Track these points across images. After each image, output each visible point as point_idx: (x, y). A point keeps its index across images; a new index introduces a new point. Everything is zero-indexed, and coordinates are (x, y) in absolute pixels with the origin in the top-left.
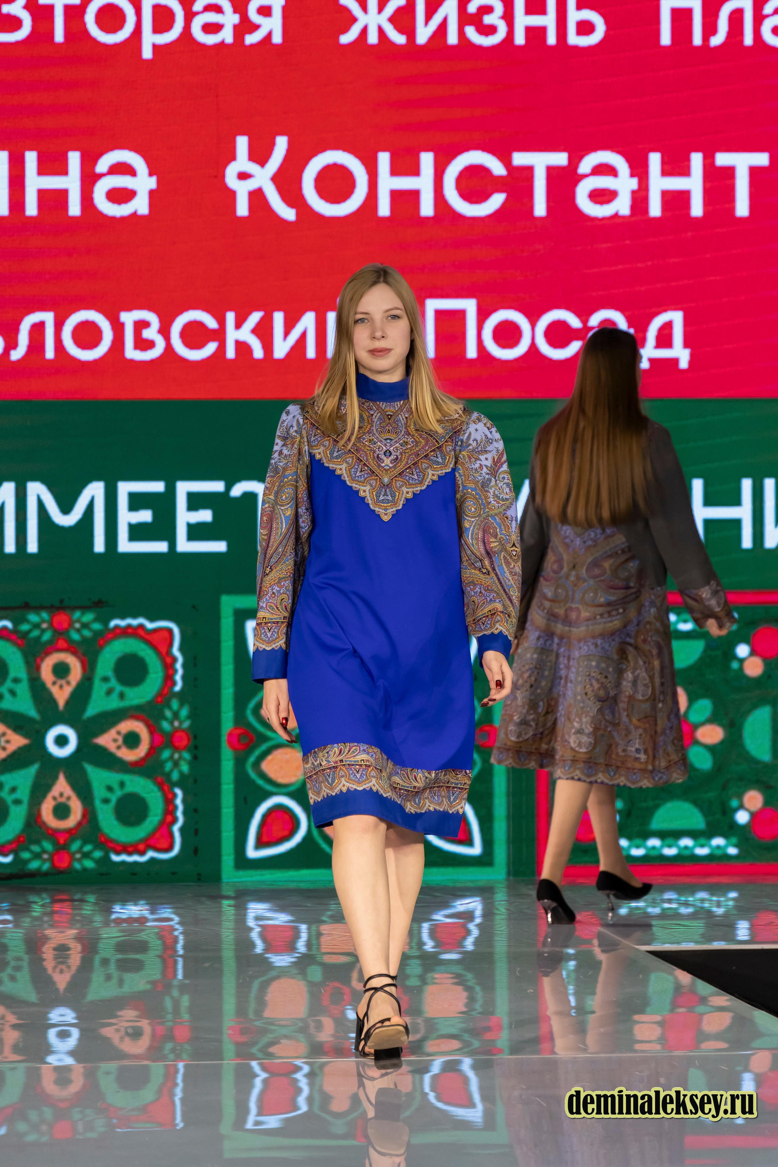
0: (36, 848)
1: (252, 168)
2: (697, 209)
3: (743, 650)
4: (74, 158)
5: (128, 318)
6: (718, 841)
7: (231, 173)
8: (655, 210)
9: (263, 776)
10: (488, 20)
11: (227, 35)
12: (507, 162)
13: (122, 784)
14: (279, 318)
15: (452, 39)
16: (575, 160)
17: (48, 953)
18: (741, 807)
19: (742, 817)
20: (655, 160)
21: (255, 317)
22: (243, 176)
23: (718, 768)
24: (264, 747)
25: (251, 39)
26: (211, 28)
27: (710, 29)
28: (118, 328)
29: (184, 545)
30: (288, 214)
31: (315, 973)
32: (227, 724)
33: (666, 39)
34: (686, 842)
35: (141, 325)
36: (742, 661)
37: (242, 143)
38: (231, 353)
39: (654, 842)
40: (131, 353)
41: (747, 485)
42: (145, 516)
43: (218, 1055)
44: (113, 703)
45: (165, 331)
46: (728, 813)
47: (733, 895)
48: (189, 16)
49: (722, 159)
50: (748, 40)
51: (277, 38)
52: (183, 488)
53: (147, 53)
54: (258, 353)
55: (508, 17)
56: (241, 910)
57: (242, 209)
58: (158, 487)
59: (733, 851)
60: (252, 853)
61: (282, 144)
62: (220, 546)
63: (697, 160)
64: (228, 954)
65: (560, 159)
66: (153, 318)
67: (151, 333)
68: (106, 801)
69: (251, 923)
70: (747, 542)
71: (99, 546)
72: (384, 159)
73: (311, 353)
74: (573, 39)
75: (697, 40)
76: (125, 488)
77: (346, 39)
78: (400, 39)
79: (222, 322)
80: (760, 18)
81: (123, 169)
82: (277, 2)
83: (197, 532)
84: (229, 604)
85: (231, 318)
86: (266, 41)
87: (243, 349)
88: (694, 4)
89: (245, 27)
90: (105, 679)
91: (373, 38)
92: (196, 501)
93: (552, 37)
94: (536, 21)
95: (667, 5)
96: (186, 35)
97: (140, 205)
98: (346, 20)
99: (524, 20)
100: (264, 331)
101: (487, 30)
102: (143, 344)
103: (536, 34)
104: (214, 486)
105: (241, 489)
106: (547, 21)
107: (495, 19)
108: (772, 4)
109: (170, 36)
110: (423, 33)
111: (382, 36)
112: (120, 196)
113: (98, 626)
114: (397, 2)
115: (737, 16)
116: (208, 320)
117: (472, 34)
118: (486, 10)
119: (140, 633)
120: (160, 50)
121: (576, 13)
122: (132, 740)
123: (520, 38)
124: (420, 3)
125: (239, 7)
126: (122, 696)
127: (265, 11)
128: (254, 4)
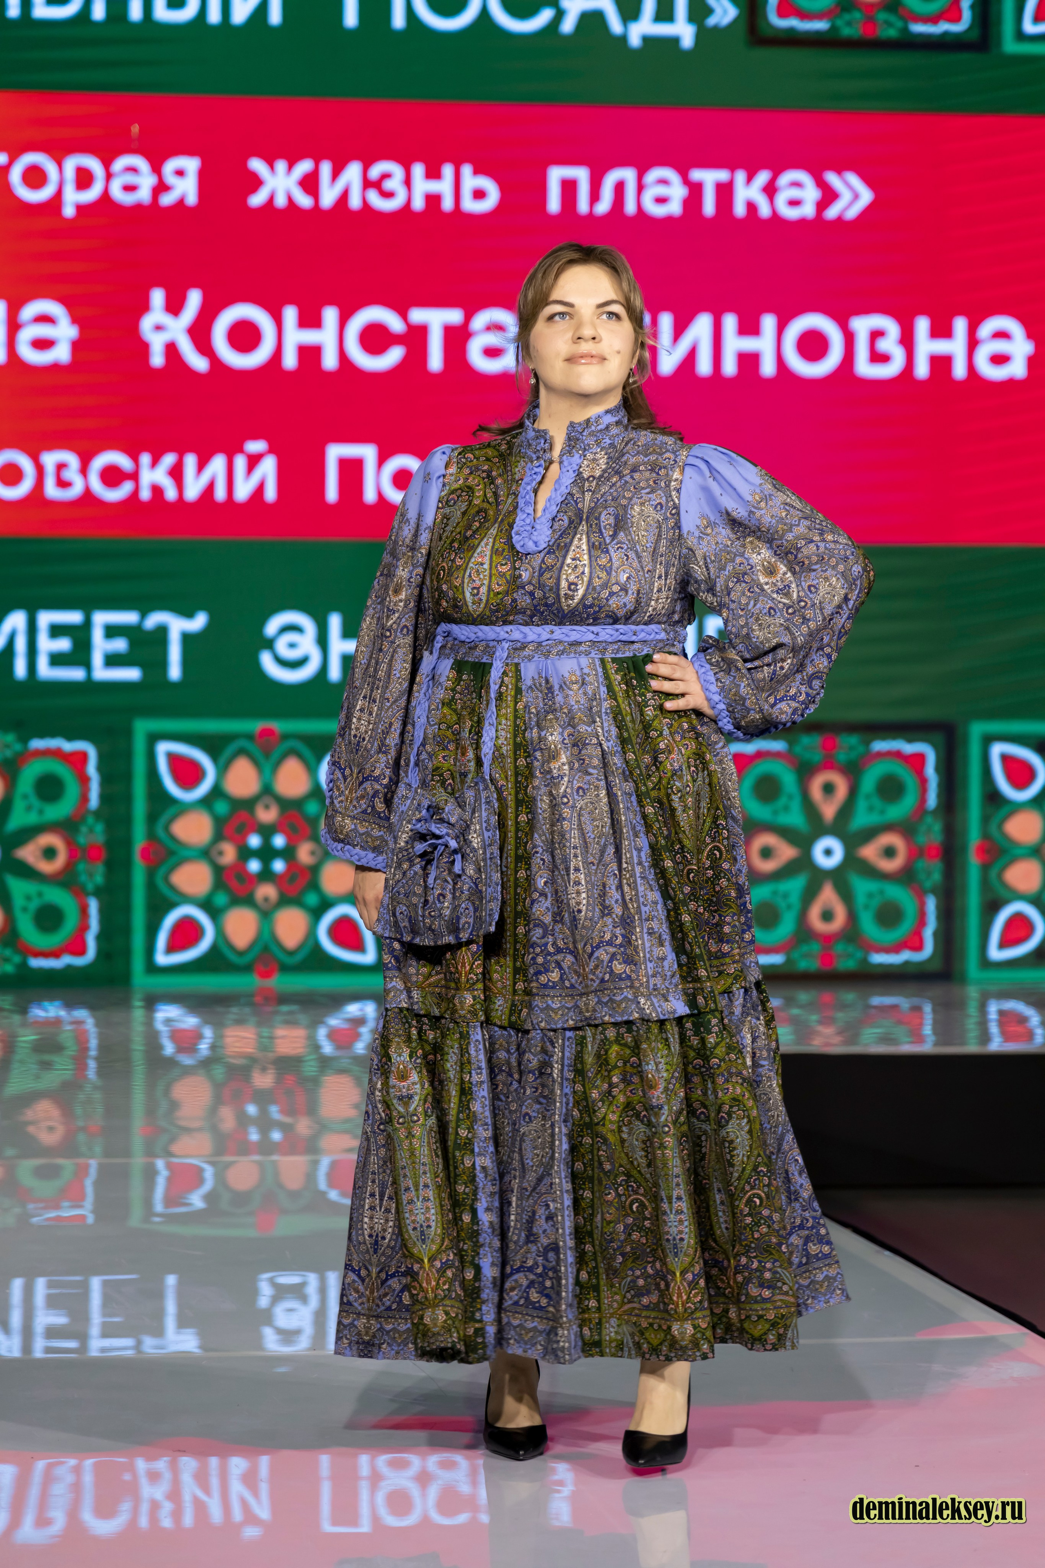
1: (166, 319)
5: (50, 459)
7: (147, 324)
9: (172, 888)
10: (388, 185)
11: (144, 195)
12: (404, 315)
13: (40, 894)
14: (190, 462)
15: (355, 202)
16: (468, 317)
21: (169, 459)
22: (159, 328)
24: (172, 861)
25: (167, 200)
26: (130, 188)
27: (595, 197)
28: (40, 470)
29: (101, 673)
30: (199, 363)
31: (219, 1071)
32: (139, 839)
33: (554, 204)
35: (61, 467)
37: (158, 297)
38: (145, 494)
40: (52, 491)
42: (64, 644)
43: (127, 1153)
44: (32, 819)
45: (84, 470)
48: (109, 176)
50: (630, 207)
51: (192, 199)
52: (101, 618)
53: (69, 211)
54: (171, 494)
55: (408, 182)
56: (150, 1014)
57: (157, 359)
58: (74, 617)
60: (162, 959)
61: (194, 299)
62: (132, 674)
64: (138, 1058)
65: (454, 316)
66: (72, 459)
67: (72, 473)
68: (25, 909)
69: (159, 1024)
71: (20, 671)
72: (290, 314)
73: (220, 494)
74: (469, 205)
75: (583, 205)
76: (46, 618)
77: (257, 200)
78: (304, 201)
79: (136, 462)
80: (640, 188)
81: (45, 319)
82: (191, 164)
83: (112, 660)
84: (142, 727)
85: (145, 459)
86: (181, 202)
87: (157, 490)
88: (581, 174)
89: (161, 187)
90: (25, 797)
91: (281, 201)
92: (111, 631)
93: (448, 204)
94: (433, 187)
95: (556, 175)
96: (106, 195)
97: (61, 353)
98: (256, 183)
99: (422, 186)
100: (176, 473)
101: (388, 195)
102: (63, 484)
103: (433, 200)
104: (129, 617)
105: (154, 619)
106: (444, 187)
107: (395, 184)
108: (655, 174)
109: (92, 195)
110: (328, 197)
111: (290, 200)
112: (43, 344)
113: (18, 747)
114: (304, 166)
115: (620, 187)
116: (123, 461)
117: (374, 198)
118: (386, 176)
119: (57, 753)
120: (81, 209)
121: (470, 180)
122: (49, 853)
123: (418, 204)
124: (326, 168)
125: (157, 169)
126: (41, 812)
127: (180, 173)
128: (170, 166)
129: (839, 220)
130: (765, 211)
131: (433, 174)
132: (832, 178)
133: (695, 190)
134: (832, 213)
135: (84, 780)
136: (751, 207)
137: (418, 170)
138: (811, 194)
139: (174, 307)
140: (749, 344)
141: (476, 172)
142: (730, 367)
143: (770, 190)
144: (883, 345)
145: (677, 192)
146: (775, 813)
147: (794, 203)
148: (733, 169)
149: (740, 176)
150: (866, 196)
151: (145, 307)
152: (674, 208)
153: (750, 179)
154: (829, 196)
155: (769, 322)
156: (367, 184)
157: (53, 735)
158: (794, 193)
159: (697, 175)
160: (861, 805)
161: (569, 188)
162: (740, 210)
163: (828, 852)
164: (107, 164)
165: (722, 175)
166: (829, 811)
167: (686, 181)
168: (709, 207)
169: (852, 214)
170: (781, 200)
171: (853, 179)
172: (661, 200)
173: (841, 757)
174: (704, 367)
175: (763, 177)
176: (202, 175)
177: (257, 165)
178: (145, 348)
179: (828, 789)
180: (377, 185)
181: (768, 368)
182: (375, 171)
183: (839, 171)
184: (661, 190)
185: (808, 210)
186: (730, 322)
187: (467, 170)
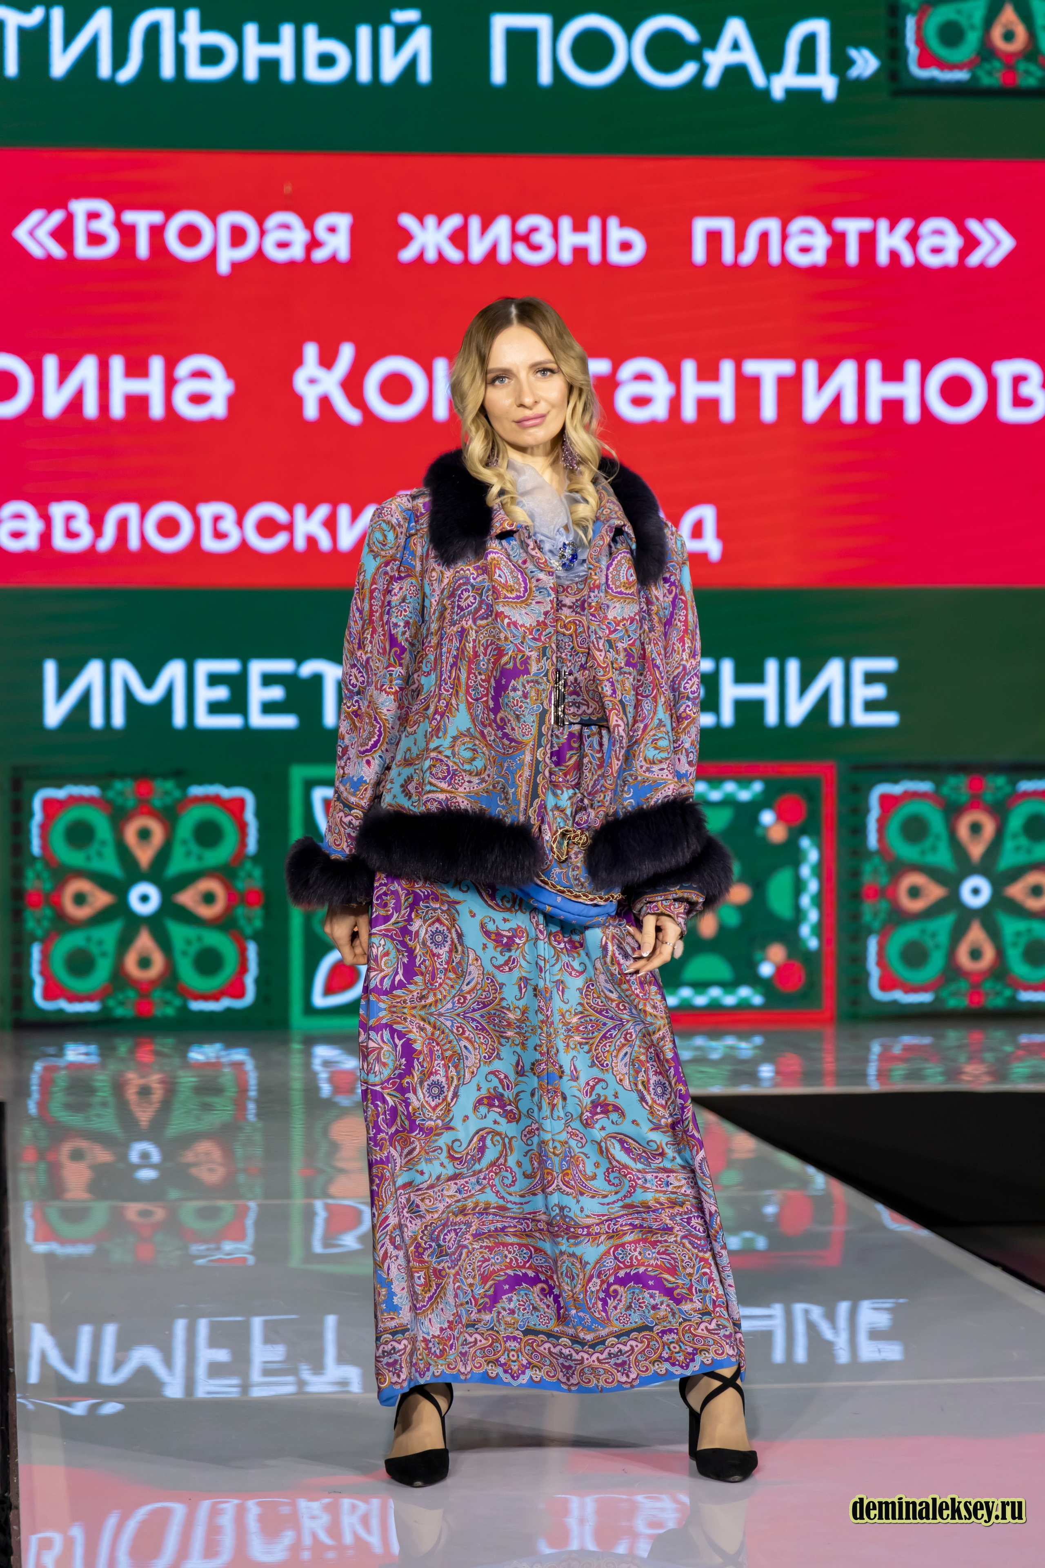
0: (120, 997)
1: (319, 373)
2: (727, 413)
3: (767, 817)
4: (157, 365)
5: (207, 511)
6: (744, 992)
7: (300, 378)
8: (689, 413)
10: (536, 238)
11: (297, 252)
13: (199, 939)
14: (344, 512)
15: (504, 255)
16: (616, 368)
17: (131, 1094)
18: (765, 959)
19: (766, 970)
20: (689, 368)
21: (323, 511)
22: (312, 381)
23: (745, 925)
25: (320, 255)
26: (283, 245)
27: (740, 247)
28: (197, 521)
29: (258, 720)
30: (351, 415)
33: (699, 254)
34: (715, 992)
35: (217, 519)
36: (766, 829)
37: (311, 351)
38: (300, 544)
39: (686, 992)
40: (209, 543)
41: (771, 667)
42: (221, 693)
43: (287, 1194)
44: (192, 864)
45: (240, 523)
46: (753, 966)
47: (758, 1040)
48: (262, 233)
49: (751, 367)
50: (775, 257)
51: (344, 254)
52: (258, 668)
53: (223, 267)
54: (325, 543)
55: (555, 235)
56: (308, 1055)
57: (311, 411)
58: (231, 666)
59: (758, 1000)
60: (319, 1000)
61: (347, 353)
62: (288, 721)
63: (727, 368)
64: (297, 1097)
65: (604, 366)
66: (228, 511)
67: (228, 525)
68: (185, 953)
69: (317, 1065)
70: (771, 717)
71: (179, 719)
72: (441, 366)
74: (616, 257)
75: (728, 256)
76: (204, 668)
77: (407, 254)
78: (454, 255)
79: (291, 512)
80: (784, 237)
81: (200, 374)
82: (343, 221)
83: (269, 708)
84: (298, 773)
85: (300, 510)
86: (333, 259)
87: (312, 541)
88: (726, 225)
89: (314, 243)
90: (184, 842)
91: (431, 256)
92: (268, 680)
93: (595, 256)
94: (581, 239)
95: (701, 226)
96: (260, 253)
97: (217, 408)
98: (406, 237)
99: (569, 239)
100: (331, 524)
101: (536, 248)
102: (219, 535)
103: (580, 252)
104: (285, 666)
105: (309, 668)
106: (591, 239)
107: (543, 237)
108: (798, 224)
109: (245, 252)
110: (477, 251)
111: (440, 255)
112: (199, 399)
113: (177, 794)
114: (454, 221)
115: (764, 237)
116: (279, 513)
117: (523, 253)
118: (534, 230)
119: (216, 800)
120: (235, 266)
121: (617, 233)
122: (209, 898)
123: (566, 256)
124: (475, 223)
125: (309, 225)
126: (200, 858)
127: (332, 230)
128: (322, 223)
129: (982, 266)
130: (908, 259)
131: (580, 227)
132: (974, 226)
133: (839, 241)
134: (974, 260)
135: (242, 827)
136: (894, 255)
137: (566, 223)
138: (953, 242)
139: (327, 361)
140: (893, 390)
141: (623, 224)
142: (874, 414)
143: (913, 238)
144: (1026, 390)
145: (821, 241)
146: (923, 853)
147: (937, 251)
148: (875, 218)
149: (883, 225)
150: (1008, 243)
151: (298, 361)
152: (818, 257)
153: (892, 227)
154: (971, 243)
155: (912, 368)
156: (516, 237)
157: (211, 781)
158: (937, 241)
159: (840, 224)
160: (1009, 844)
161: (714, 238)
162: (883, 258)
163: (976, 891)
164: (260, 223)
165: (865, 224)
166: (976, 850)
167: (830, 230)
168: (852, 256)
169: (994, 260)
170: (923, 248)
171: (994, 225)
172: (805, 250)
173: (988, 797)
174: (849, 413)
175: (905, 225)
176: (355, 232)
177: (407, 220)
178: (298, 401)
179: (976, 828)
180: (525, 238)
181: (912, 414)
182: (523, 225)
183: (981, 219)
184: (805, 240)
185: (950, 258)
186: (874, 368)
187: (613, 223)
